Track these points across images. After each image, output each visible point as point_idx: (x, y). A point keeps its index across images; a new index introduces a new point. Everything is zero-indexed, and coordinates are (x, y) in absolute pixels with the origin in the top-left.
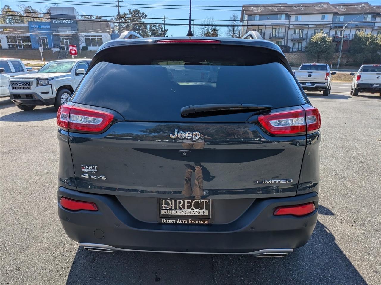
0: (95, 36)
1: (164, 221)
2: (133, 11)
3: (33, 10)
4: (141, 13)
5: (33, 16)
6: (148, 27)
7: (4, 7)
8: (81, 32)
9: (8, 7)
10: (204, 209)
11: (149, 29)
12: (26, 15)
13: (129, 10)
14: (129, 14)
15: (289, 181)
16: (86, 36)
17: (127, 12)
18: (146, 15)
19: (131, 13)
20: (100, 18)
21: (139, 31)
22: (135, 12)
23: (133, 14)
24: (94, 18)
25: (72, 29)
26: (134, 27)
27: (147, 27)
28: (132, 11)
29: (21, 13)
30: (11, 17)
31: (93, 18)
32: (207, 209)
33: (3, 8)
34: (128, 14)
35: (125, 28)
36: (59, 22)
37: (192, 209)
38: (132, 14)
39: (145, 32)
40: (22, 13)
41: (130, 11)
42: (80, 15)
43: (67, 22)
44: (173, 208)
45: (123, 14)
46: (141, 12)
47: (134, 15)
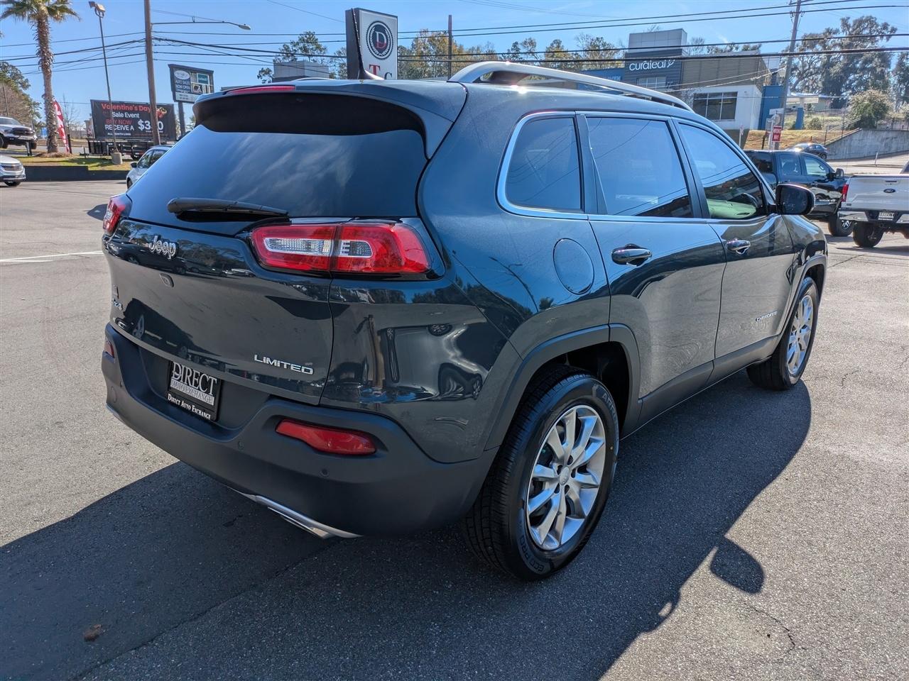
0: (719, 94)
1: (170, 398)
2: (855, 22)
3: (604, 45)
4: (877, 26)
5: (603, 58)
6: (894, 61)
7: (552, 45)
8: (686, 87)
9: (558, 42)
10: (211, 394)
11: (893, 66)
12: (589, 56)
13: (843, 20)
14: (841, 30)
15: (305, 370)
16: (696, 96)
17: (837, 25)
18: (894, 30)
19: (848, 27)
20: (754, 49)
21: (861, 74)
22: (860, 22)
23: (854, 30)
24: (738, 51)
25: (667, 81)
26: (846, 65)
27: (889, 61)
28: (851, 22)
29: (579, 53)
30: (559, 64)
31: (736, 51)
32: (214, 394)
33: (549, 46)
34: (836, 32)
35: (819, 68)
36: (642, 65)
37: (199, 389)
38: (851, 30)
39: (882, 76)
40: (581, 54)
41: (845, 23)
42: (705, 44)
43: (660, 65)
44: (182, 381)
45: (824, 34)
46: (880, 22)
47: (854, 33)
